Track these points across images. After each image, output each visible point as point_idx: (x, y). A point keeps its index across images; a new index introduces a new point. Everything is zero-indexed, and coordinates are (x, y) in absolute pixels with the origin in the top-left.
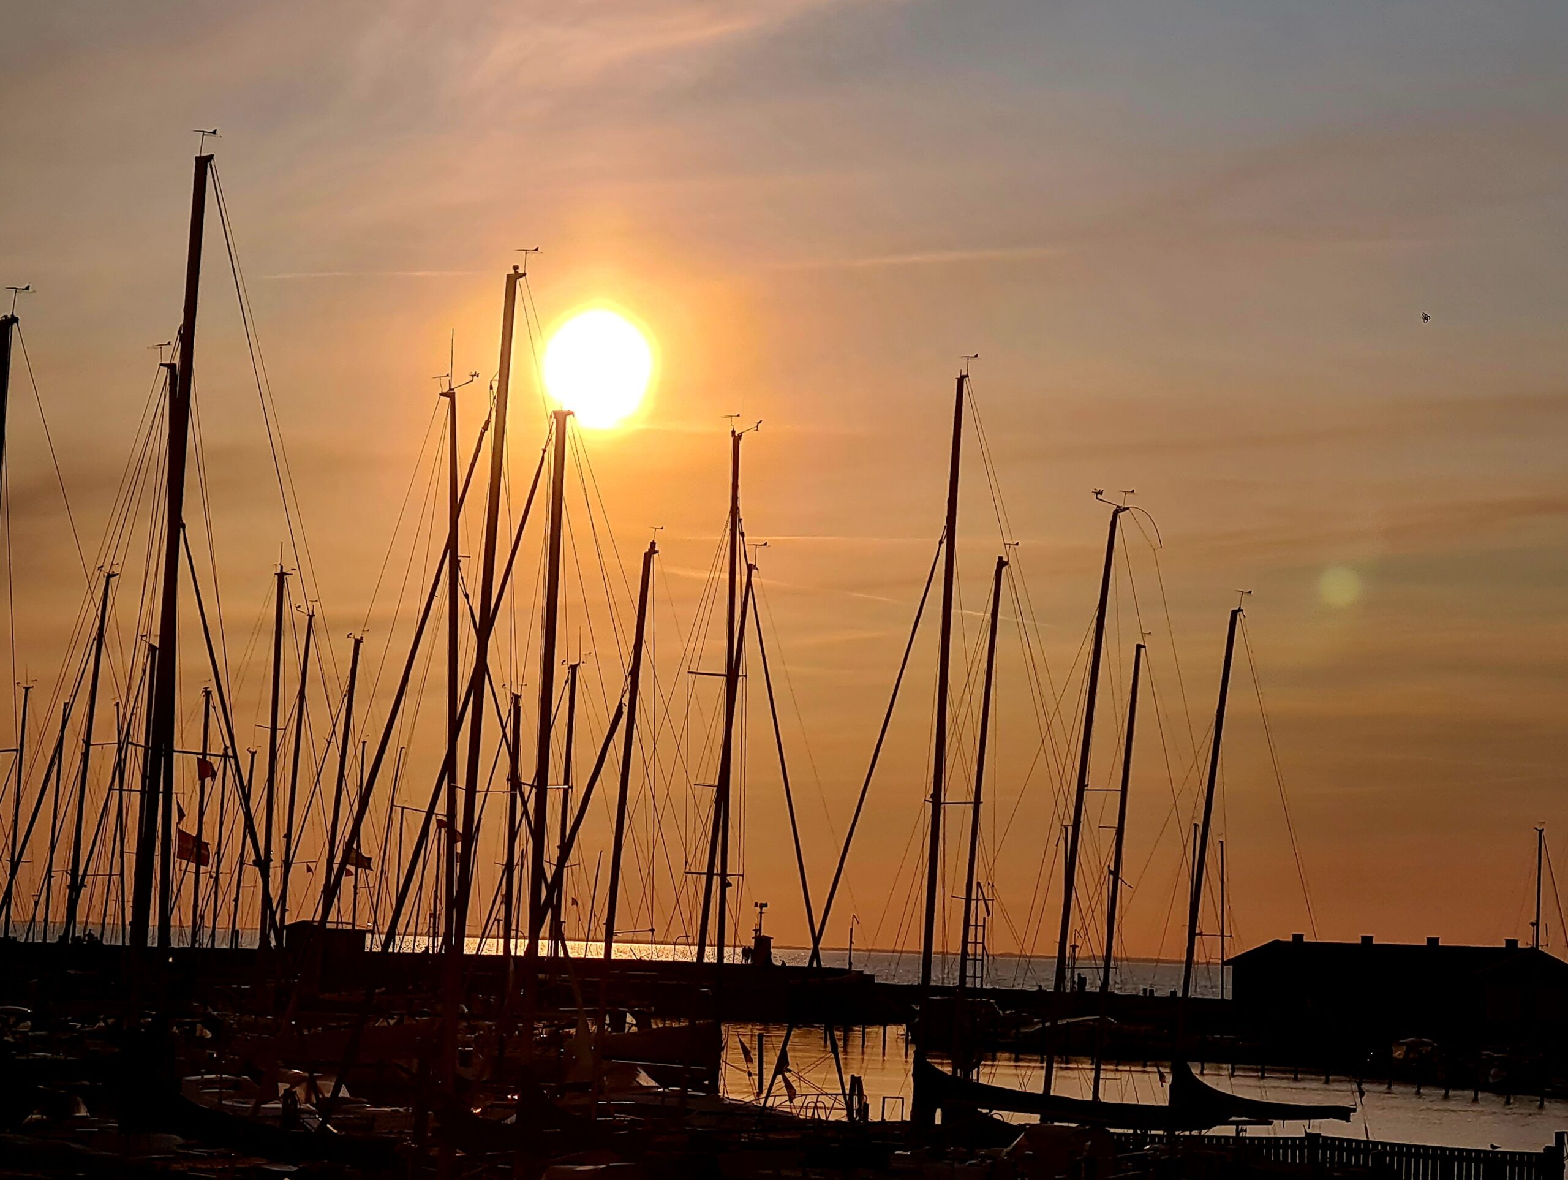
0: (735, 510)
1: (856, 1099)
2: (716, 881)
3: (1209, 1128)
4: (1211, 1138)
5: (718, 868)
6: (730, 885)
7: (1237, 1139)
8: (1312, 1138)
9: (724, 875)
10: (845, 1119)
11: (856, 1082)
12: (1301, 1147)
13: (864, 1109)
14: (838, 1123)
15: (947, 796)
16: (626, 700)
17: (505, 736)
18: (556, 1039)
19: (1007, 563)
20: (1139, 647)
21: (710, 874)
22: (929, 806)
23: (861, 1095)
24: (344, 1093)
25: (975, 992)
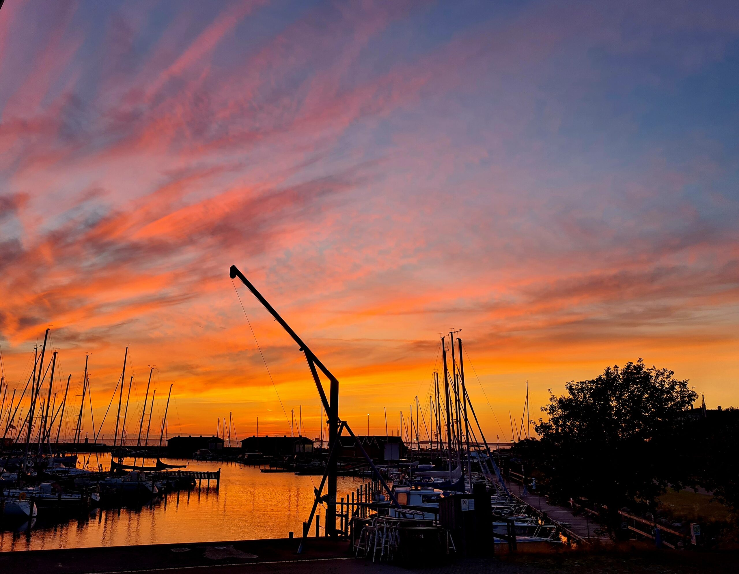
0: (86, 368)
1: (100, 468)
2: (78, 431)
3: (162, 470)
4: (162, 472)
5: (78, 429)
6: (80, 431)
7: (167, 472)
8: (179, 471)
9: (80, 430)
10: (98, 471)
11: (101, 465)
12: (177, 473)
13: (102, 469)
14: (97, 472)
15: (120, 416)
16: (64, 401)
17: (41, 407)
18: (47, 458)
19: (133, 377)
20: (155, 391)
21: (77, 430)
22: (117, 418)
23: (101, 467)
24: (5, 470)
25: (123, 447)
